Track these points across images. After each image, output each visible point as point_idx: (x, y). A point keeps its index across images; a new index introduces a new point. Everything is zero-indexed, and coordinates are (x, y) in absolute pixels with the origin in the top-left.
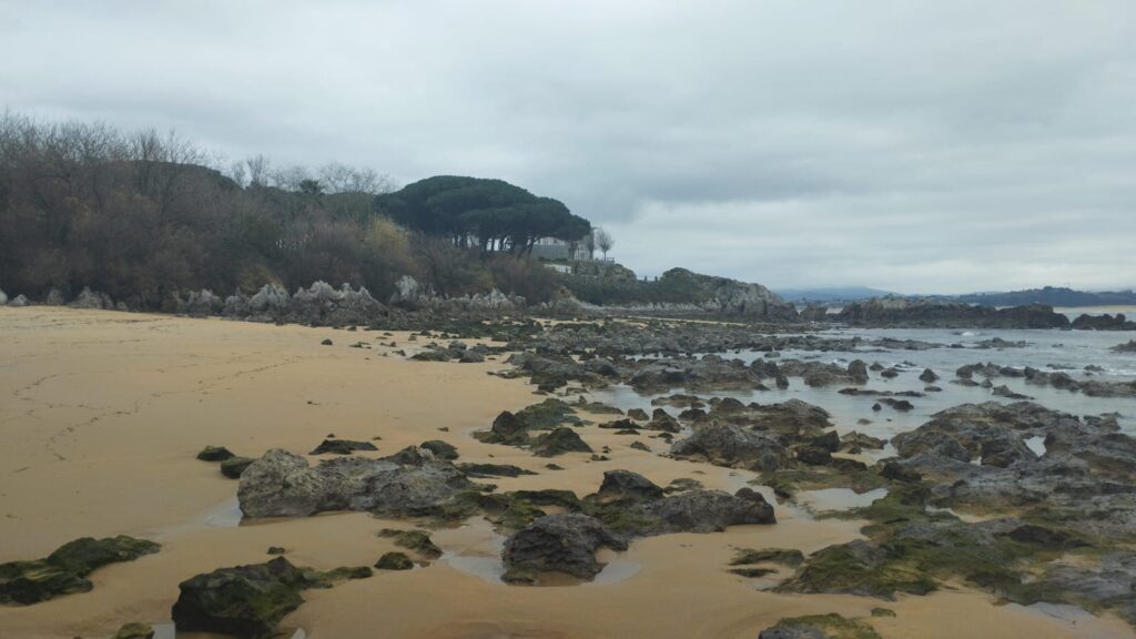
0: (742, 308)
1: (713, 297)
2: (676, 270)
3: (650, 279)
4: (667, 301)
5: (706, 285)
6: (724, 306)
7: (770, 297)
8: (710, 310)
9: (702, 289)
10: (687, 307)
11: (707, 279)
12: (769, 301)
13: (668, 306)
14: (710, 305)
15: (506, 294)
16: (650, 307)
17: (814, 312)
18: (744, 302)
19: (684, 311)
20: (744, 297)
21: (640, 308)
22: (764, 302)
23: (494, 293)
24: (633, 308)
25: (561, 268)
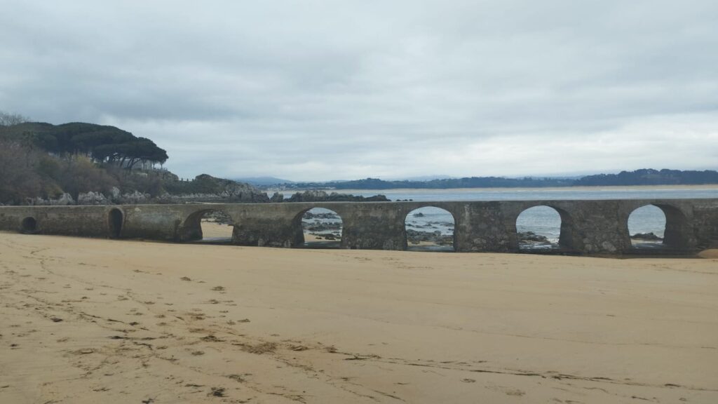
0: (240, 196)
1: (225, 190)
2: (203, 175)
3: (190, 180)
4: (201, 192)
5: (220, 184)
6: (231, 195)
7: (255, 190)
8: (224, 197)
9: (218, 186)
10: (211, 196)
11: (220, 180)
12: (254, 192)
13: (201, 195)
14: (223, 194)
15: (142, 193)
16: (192, 196)
17: (277, 198)
18: (241, 193)
19: (211, 198)
20: (241, 190)
21: (187, 197)
22: (252, 193)
23: (136, 192)
24: (183, 197)
25: (144, 174)
